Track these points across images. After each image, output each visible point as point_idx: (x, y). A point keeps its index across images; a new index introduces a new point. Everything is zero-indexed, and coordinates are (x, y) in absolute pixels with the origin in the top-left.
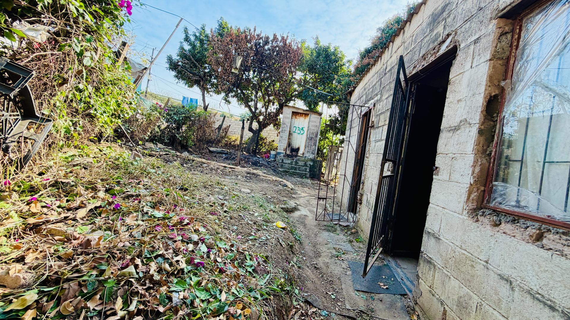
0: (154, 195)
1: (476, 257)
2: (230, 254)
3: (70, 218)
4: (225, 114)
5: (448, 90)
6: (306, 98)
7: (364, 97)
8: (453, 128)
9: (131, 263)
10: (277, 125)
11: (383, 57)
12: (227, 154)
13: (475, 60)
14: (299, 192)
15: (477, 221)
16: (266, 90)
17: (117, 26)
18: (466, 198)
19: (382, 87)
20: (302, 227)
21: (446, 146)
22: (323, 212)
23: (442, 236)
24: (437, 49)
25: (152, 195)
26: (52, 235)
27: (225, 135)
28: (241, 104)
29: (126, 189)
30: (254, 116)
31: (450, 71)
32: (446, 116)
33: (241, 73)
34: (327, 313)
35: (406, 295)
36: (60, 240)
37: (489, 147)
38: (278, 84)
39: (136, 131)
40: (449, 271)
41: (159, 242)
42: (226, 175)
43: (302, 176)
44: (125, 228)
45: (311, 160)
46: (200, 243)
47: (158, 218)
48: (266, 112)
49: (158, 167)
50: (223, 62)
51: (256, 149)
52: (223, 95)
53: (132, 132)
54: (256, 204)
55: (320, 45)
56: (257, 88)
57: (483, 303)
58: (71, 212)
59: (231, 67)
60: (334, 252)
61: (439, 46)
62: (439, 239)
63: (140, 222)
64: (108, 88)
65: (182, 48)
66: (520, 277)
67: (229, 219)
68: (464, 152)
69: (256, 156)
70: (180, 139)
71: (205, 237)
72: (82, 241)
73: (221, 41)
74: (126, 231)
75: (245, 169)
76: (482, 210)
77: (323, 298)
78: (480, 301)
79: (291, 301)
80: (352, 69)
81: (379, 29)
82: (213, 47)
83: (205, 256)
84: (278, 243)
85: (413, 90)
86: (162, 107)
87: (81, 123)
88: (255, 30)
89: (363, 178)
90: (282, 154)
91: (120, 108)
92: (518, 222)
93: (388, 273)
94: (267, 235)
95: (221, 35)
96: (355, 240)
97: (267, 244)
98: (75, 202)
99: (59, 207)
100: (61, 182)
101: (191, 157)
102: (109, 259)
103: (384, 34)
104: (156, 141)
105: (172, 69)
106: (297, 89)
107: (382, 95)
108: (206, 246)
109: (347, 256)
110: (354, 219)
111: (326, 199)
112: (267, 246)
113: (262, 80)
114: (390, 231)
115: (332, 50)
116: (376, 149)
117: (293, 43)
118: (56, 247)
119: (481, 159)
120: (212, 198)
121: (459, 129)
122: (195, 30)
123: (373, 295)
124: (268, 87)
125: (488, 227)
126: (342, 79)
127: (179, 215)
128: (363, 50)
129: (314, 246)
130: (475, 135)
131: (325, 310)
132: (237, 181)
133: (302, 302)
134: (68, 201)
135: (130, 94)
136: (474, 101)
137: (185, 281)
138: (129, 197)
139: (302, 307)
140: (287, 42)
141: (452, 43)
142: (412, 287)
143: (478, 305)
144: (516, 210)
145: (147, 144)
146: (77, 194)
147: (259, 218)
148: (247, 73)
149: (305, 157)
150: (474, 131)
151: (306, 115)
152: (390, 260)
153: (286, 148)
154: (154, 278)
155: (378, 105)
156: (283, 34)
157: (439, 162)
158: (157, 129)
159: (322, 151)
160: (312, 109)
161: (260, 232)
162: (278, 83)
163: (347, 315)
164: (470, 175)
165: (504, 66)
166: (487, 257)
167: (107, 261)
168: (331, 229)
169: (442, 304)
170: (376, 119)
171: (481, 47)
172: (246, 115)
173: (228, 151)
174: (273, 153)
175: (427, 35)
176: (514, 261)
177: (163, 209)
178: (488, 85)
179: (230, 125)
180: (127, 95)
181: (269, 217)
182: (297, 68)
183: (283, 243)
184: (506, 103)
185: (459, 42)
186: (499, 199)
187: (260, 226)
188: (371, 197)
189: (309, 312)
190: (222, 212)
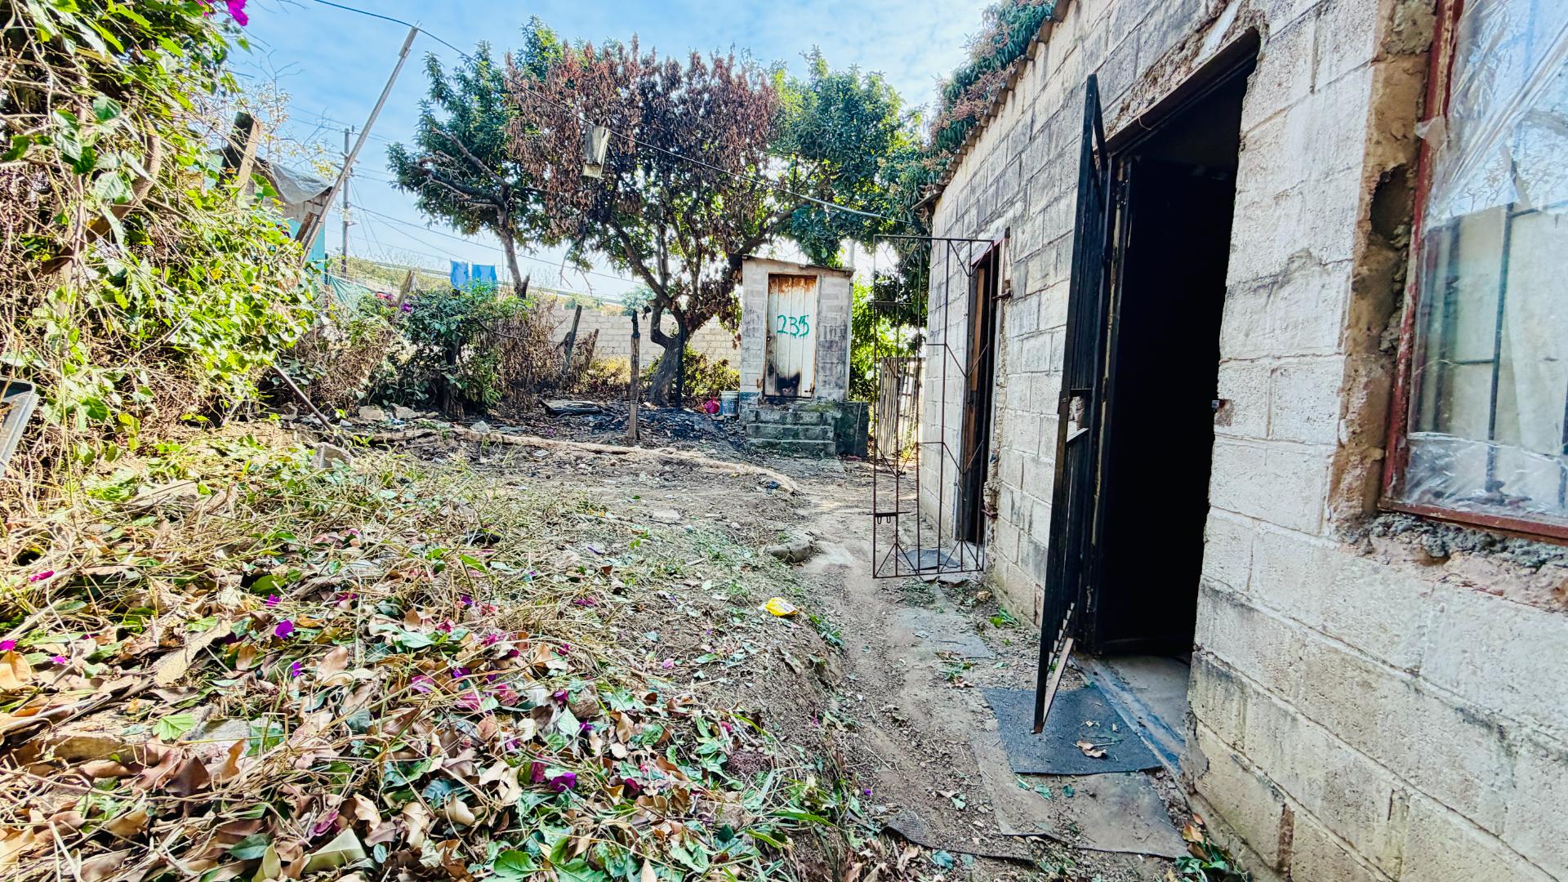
0: (398, 577)
1: (1377, 659)
2: (650, 728)
3: (132, 691)
4: (579, 301)
5: (1240, 166)
6: (803, 232)
7: (974, 211)
8: (1268, 280)
9: (343, 819)
10: (730, 316)
11: (1019, 89)
12: (600, 413)
13: (1324, 66)
14: (814, 500)
15: (1369, 553)
16: (688, 218)
17: (206, 63)
18: (1328, 487)
19: (1026, 177)
20: (838, 602)
21: (1247, 335)
22: (894, 552)
23: (1259, 601)
24: (1190, 46)
25: (391, 577)
26: (76, 760)
27: (588, 359)
28: (620, 268)
29: (309, 567)
30: (664, 299)
31: (1241, 109)
32: (1240, 248)
33: (612, 178)
34: (949, 857)
35: (1160, 769)
36: (103, 774)
37: (1386, 328)
38: (719, 200)
39: (324, 377)
40: (1290, 699)
41: (430, 728)
42: (604, 475)
43: (815, 453)
44: (313, 701)
45: (837, 405)
46: (555, 709)
47: (416, 650)
48: (694, 282)
49: (403, 481)
50: (554, 149)
51: (679, 390)
52: (566, 245)
53: (314, 383)
54: (702, 553)
55: (827, 76)
56: (662, 215)
57: (1410, 791)
58: (136, 669)
59: (580, 162)
60: (940, 667)
61: (1197, 36)
62: (1251, 609)
63: (362, 674)
64: (213, 264)
65: (429, 120)
66: (1534, 715)
67: (630, 613)
68: (1311, 352)
69: (681, 411)
70: (460, 386)
71: (567, 689)
72: (177, 767)
73: (541, 88)
74: (321, 707)
75: (656, 451)
76: (1381, 520)
77: (931, 809)
78: (1401, 785)
79: (845, 839)
80: (925, 136)
81: (991, 11)
82: (520, 109)
83: (576, 750)
84: (782, 665)
85: (1120, 179)
86: (395, 299)
87: (144, 378)
88: (636, 47)
89: (993, 445)
90: (753, 398)
91: (263, 319)
92: (1504, 549)
93: (1100, 710)
94: (745, 645)
95: (539, 71)
96: (992, 621)
97: (750, 673)
98: (148, 634)
99: (93, 660)
100: (94, 576)
101: (498, 435)
102: (268, 818)
103: (1005, 26)
104: (389, 398)
105: (408, 185)
106: (776, 208)
107: (1027, 202)
108: (575, 714)
109: (977, 674)
110: (980, 559)
111: (896, 514)
112: (750, 681)
113: (674, 193)
114: (1089, 590)
115: (864, 87)
116: (1024, 360)
117: (748, 74)
118: (92, 800)
119: (1365, 366)
120: (573, 556)
121: (1288, 282)
122: (461, 64)
123: (1068, 780)
124: (693, 209)
125: (1410, 569)
126: (899, 167)
127: (480, 629)
128: (949, 77)
129: (882, 655)
130: (1342, 295)
131: (944, 848)
132: (637, 490)
133: (876, 834)
134: (122, 634)
135: (289, 273)
136: (1331, 192)
137: (524, 848)
138: (318, 593)
139: (878, 852)
140: (733, 75)
141: (1240, 22)
142: (1174, 746)
143: (1395, 797)
144: (1493, 511)
145: (363, 410)
146: (152, 607)
147: (715, 596)
148: (626, 176)
149: (819, 398)
150: (1339, 284)
151: (810, 279)
152: (1098, 668)
153: (764, 380)
154: (423, 862)
155: (1020, 231)
156: (718, 52)
157: (1230, 385)
158: (387, 366)
159: (862, 377)
160: (823, 260)
161: (725, 638)
162: (720, 197)
163: (1008, 855)
164: (1337, 416)
165: (1419, 76)
166: (1415, 657)
167: (265, 828)
168: (917, 597)
169: (1276, 794)
170: (1016, 274)
171: (1340, 23)
172: (639, 296)
173: (602, 403)
174: (727, 396)
175: (1156, 8)
176: (1506, 666)
177: (430, 616)
178: (1374, 140)
179: (597, 331)
180: (279, 277)
181: (744, 586)
182: (768, 146)
183: (795, 663)
184: (1434, 190)
185: (1263, 16)
186: (1434, 483)
187: (722, 619)
188: (1023, 498)
189: (900, 861)
190: (608, 595)
